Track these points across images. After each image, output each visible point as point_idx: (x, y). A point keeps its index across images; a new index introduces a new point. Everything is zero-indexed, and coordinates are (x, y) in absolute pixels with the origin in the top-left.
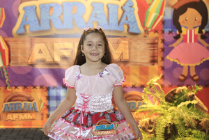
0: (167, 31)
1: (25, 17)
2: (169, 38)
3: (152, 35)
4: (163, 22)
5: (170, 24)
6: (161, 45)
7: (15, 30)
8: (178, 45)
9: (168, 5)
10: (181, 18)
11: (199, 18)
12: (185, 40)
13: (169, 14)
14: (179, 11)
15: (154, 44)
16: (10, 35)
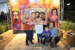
0: (51, 14)
1: (26, 12)
2: (51, 15)
3: (48, 14)
4: (50, 12)
5: (51, 12)
6: (49, 16)
7: (24, 14)
8: (52, 16)
9: (51, 9)
10: (53, 11)
11: (56, 11)
12: (54, 15)
13: (51, 11)
14: (53, 10)
15: (48, 16)
16: (24, 15)
